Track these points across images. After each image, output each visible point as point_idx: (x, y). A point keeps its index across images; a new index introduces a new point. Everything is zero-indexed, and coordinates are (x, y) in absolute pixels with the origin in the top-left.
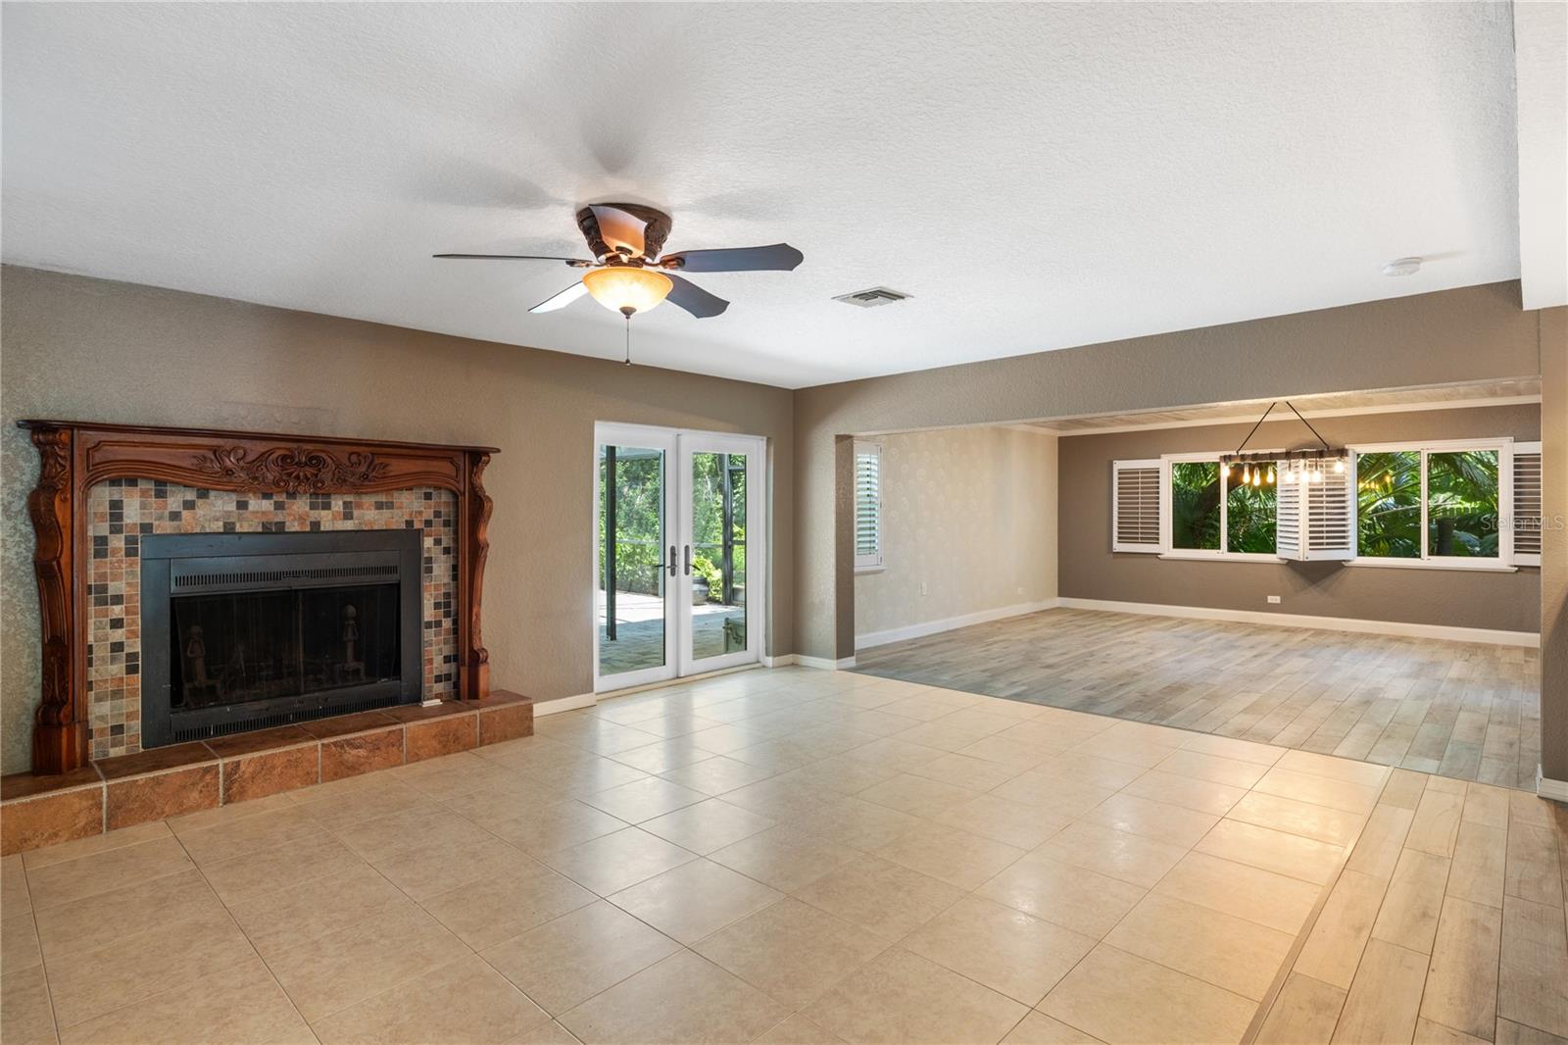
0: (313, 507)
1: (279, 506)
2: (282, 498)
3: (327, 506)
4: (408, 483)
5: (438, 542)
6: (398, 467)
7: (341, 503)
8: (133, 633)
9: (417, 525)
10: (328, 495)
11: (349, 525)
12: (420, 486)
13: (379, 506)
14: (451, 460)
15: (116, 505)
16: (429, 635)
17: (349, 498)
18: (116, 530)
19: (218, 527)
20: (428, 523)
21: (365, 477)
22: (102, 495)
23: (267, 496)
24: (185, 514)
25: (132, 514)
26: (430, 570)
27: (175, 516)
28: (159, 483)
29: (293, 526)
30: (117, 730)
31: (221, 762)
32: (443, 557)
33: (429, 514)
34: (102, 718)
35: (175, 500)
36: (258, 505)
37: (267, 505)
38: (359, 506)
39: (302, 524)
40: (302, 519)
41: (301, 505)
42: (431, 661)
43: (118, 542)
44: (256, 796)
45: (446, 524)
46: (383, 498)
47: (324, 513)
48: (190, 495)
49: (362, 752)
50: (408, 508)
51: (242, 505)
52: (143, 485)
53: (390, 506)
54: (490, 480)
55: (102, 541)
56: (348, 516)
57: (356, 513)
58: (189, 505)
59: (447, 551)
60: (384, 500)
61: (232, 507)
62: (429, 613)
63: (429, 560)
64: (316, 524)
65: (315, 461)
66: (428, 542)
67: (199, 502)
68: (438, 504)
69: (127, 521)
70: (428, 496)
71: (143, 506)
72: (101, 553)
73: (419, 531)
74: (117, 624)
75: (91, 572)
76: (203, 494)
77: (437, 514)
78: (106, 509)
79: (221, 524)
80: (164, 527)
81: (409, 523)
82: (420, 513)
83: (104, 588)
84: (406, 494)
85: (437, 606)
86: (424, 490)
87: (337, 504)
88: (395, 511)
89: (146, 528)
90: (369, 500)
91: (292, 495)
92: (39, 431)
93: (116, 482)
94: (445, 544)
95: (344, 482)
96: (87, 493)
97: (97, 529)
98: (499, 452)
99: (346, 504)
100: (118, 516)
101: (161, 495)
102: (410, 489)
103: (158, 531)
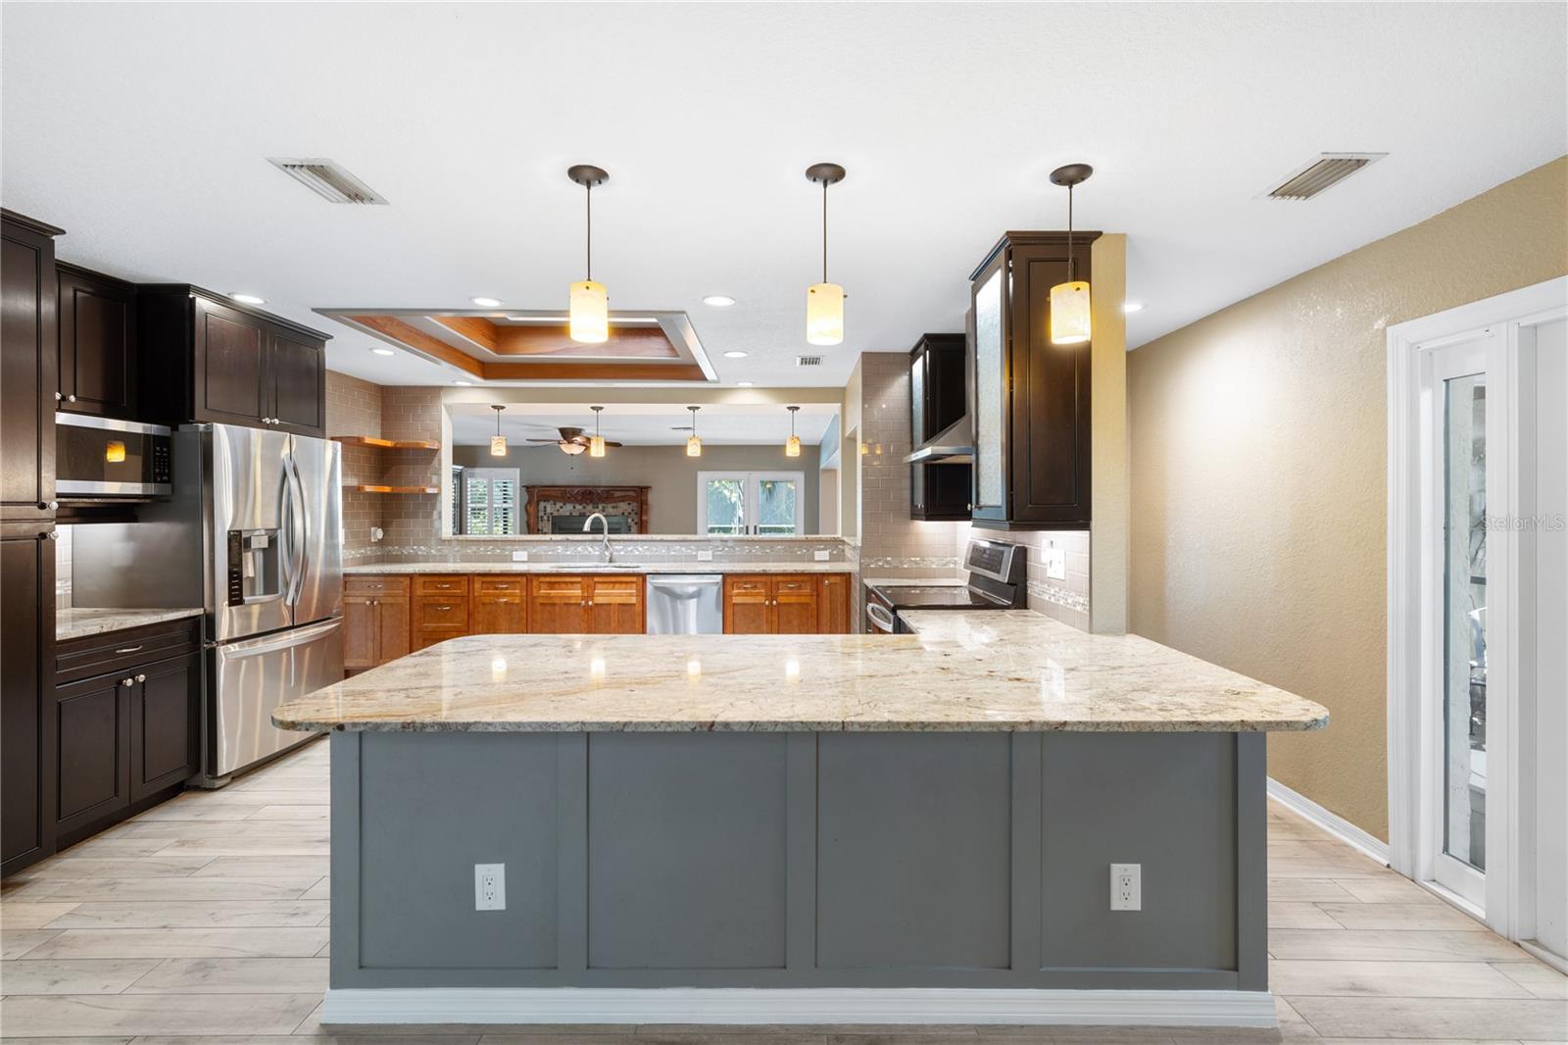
0: (593, 507)
1: (584, 507)
2: (584, 505)
3: (597, 508)
4: (622, 499)
5: (633, 518)
6: (617, 494)
10: (598, 504)
12: (627, 500)
13: (613, 507)
14: (634, 491)
15: (545, 507)
17: (604, 505)
18: (545, 514)
19: (568, 514)
20: (630, 513)
21: (606, 498)
22: (542, 504)
23: (581, 504)
24: (560, 510)
25: (549, 510)
26: (630, 527)
27: (558, 510)
28: (555, 501)
32: (635, 526)
33: (630, 511)
35: (559, 505)
36: (579, 507)
37: (581, 507)
38: (607, 507)
41: (590, 507)
43: (545, 518)
45: (636, 514)
46: (615, 505)
47: (596, 510)
48: (562, 504)
50: (624, 507)
51: (574, 507)
52: (552, 502)
53: (616, 507)
54: (652, 498)
55: (542, 517)
56: (604, 511)
57: (606, 510)
58: (561, 507)
59: (636, 523)
61: (572, 508)
63: (630, 524)
65: (590, 493)
66: (630, 518)
67: (564, 506)
68: (633, 507)
69: (548, 512)
70: (630, 504)
71: (551, 508)
72: (542, 520)
73: (627, 516)
75: (540, 525)
76: (565, 504)
77: (633, 510)
78: (543, 509)
80: (556, 514)
81: (623, 514)
82: (627, 510)
83: (542, 530)
84: (623, 503)
86: (628, 502)
87: (600, 507)
88: (619, 509)
89: (552, 514)
90: (610, 506)
91: (587, 504)
92: (528, 489)
93: (545, 501)
94: (636, 521)
95: (599, 499)
96: (538, 504)
97: (541, 514)
98: (652, 487)
99: (603, 507)
100: (545, 510)
101: (555, 505)
102: (624, 501)
103: (554, 514)
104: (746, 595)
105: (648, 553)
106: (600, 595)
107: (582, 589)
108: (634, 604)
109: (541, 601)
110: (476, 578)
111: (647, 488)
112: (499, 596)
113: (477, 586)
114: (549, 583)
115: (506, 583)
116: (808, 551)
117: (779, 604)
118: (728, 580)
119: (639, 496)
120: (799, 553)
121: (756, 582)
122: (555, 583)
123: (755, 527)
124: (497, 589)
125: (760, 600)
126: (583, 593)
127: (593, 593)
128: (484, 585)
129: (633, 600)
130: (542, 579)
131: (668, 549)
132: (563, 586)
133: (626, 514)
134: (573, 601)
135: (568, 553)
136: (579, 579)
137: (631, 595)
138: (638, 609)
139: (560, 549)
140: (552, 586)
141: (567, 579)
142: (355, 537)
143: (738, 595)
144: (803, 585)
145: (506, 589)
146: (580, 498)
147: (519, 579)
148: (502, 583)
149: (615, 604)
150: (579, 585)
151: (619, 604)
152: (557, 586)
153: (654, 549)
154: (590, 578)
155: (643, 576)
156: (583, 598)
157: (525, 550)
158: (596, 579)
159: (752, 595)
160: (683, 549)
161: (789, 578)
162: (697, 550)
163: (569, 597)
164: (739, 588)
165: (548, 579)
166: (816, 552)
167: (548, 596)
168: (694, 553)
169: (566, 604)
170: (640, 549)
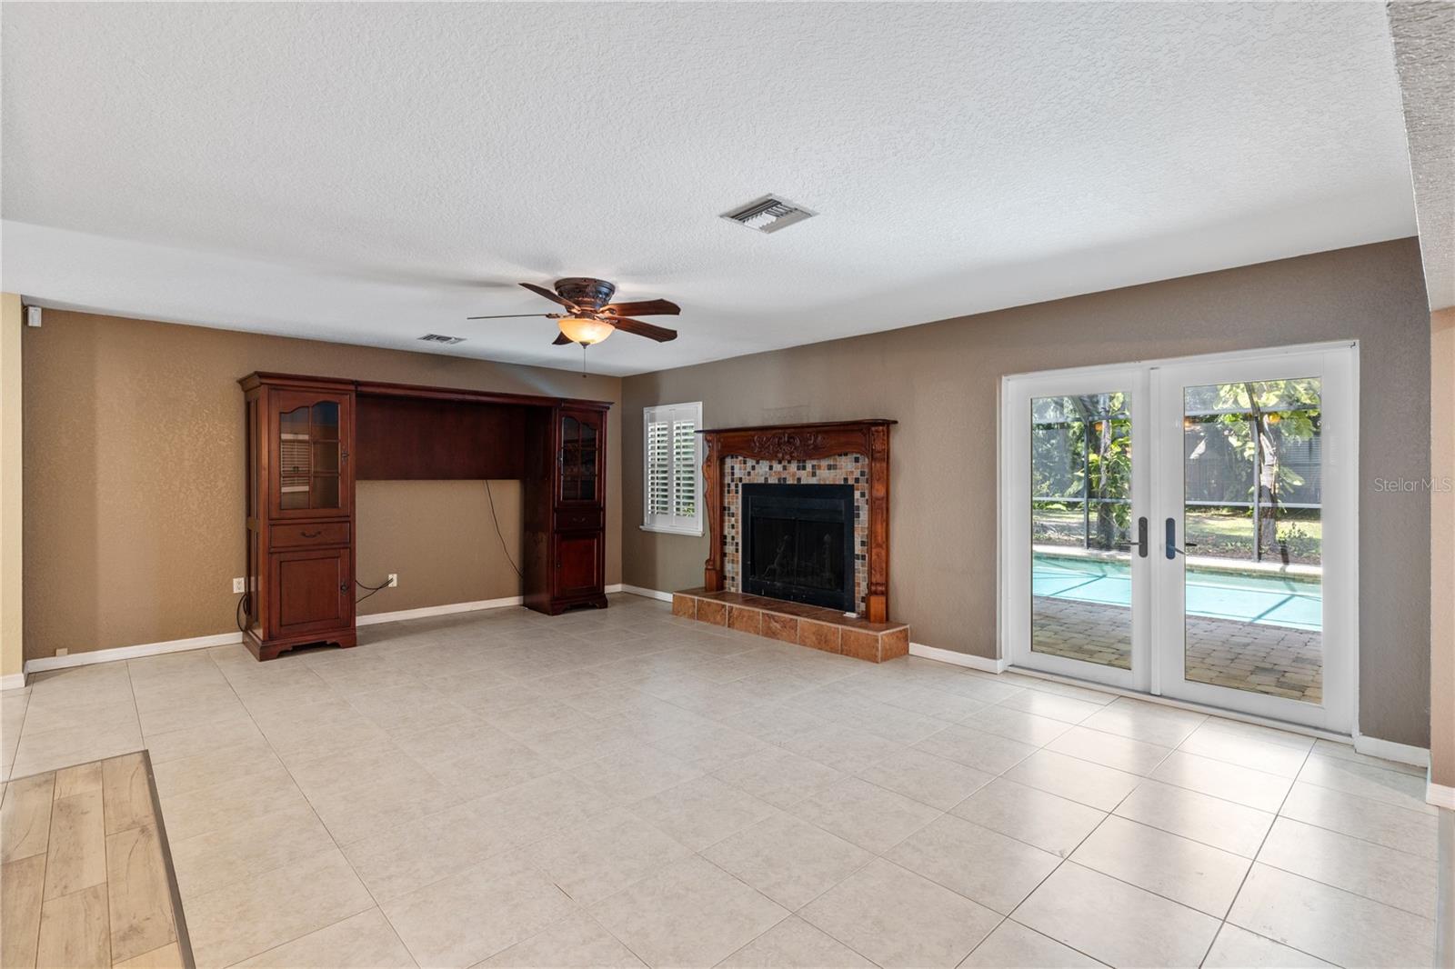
0: (798, 469)
1: (785, 468)
2: (787, 463)
3: (804, 468)
4: (843, 450)
5: (862, 495)
6: (833, 440)
7: (810, 465)
8: (737, 533)
9: (851, 482)
10: (804, 461)
11: (813, 481)
12: (851, 453)
13: (830, 467)
14: (863, 431)
15: (733, 468)
16: (858, 563)
17: (815, 462)
18: (733, 481)
19: (761, 480)
20: (857, 480)
22: (729, 463)
23: (780, 463)
24: (752, 472)
25: (738, 473)
26: (857, 516)
28: (745, 457)
29: (789, 481)
30: (733, 578)
31: (727, 604)
33: (857, 474)
34: (729, 571)
35: (750, 463)
36: (777, 467)
37: (780, 467)
38: (819, 467)
39: (793, 480)
40: (794, 475)
41: (793, 467)
42: (859, 584)
43: (733, 487)
44: (737, 629)
45: (868, 481)
47: (803, 473)
48: (754, 463)
49: (778, 626)
50: (847, 467)
51: (771, 468)
52: (740, 458)
53: (835, 467)
54: (899, 445)
55: (729, 485)
56: (814, 474)
57: (818, 472)
60: (832, 463)
61: (767, 469)
62: (858, 549)
63: (857, 508)
64: (799, 480)
65: (792, 439)
66: (857, 494)
67: (756, 466)
68: (863, 466)
69: (736, 476)
70: (857, 460)
71: (740, 469)
72: (729, 492)
73: (853, 486)
74: (733, 526)
75: (726, 501)
76: (758, 463)
77: (863, 474)
78: (730, 471)
79: (763, 478)
80: (746, 480)
81: (845, 480)
82: (852, 472)
83: (729, 509)
84: (843, 458)
85: (863, 543)
86: (855, 455)
87: (809, 465)
88: (838, 471)
89: (741, 479)
90: (824, 463)
91: (790, 462)
92: (711, 435)
93: (732, 457)
94: (867, 497)
95: (807, 451)
96: (722, 463)
97: (727, 480)
98: (896, 422)
99: (813, 466)
100: (733, 474)
101: (745, 463)
102: (846, 454)
103: (744, 482)
111: (888, 424)
123: (1170, 524)
146: (776, 449)
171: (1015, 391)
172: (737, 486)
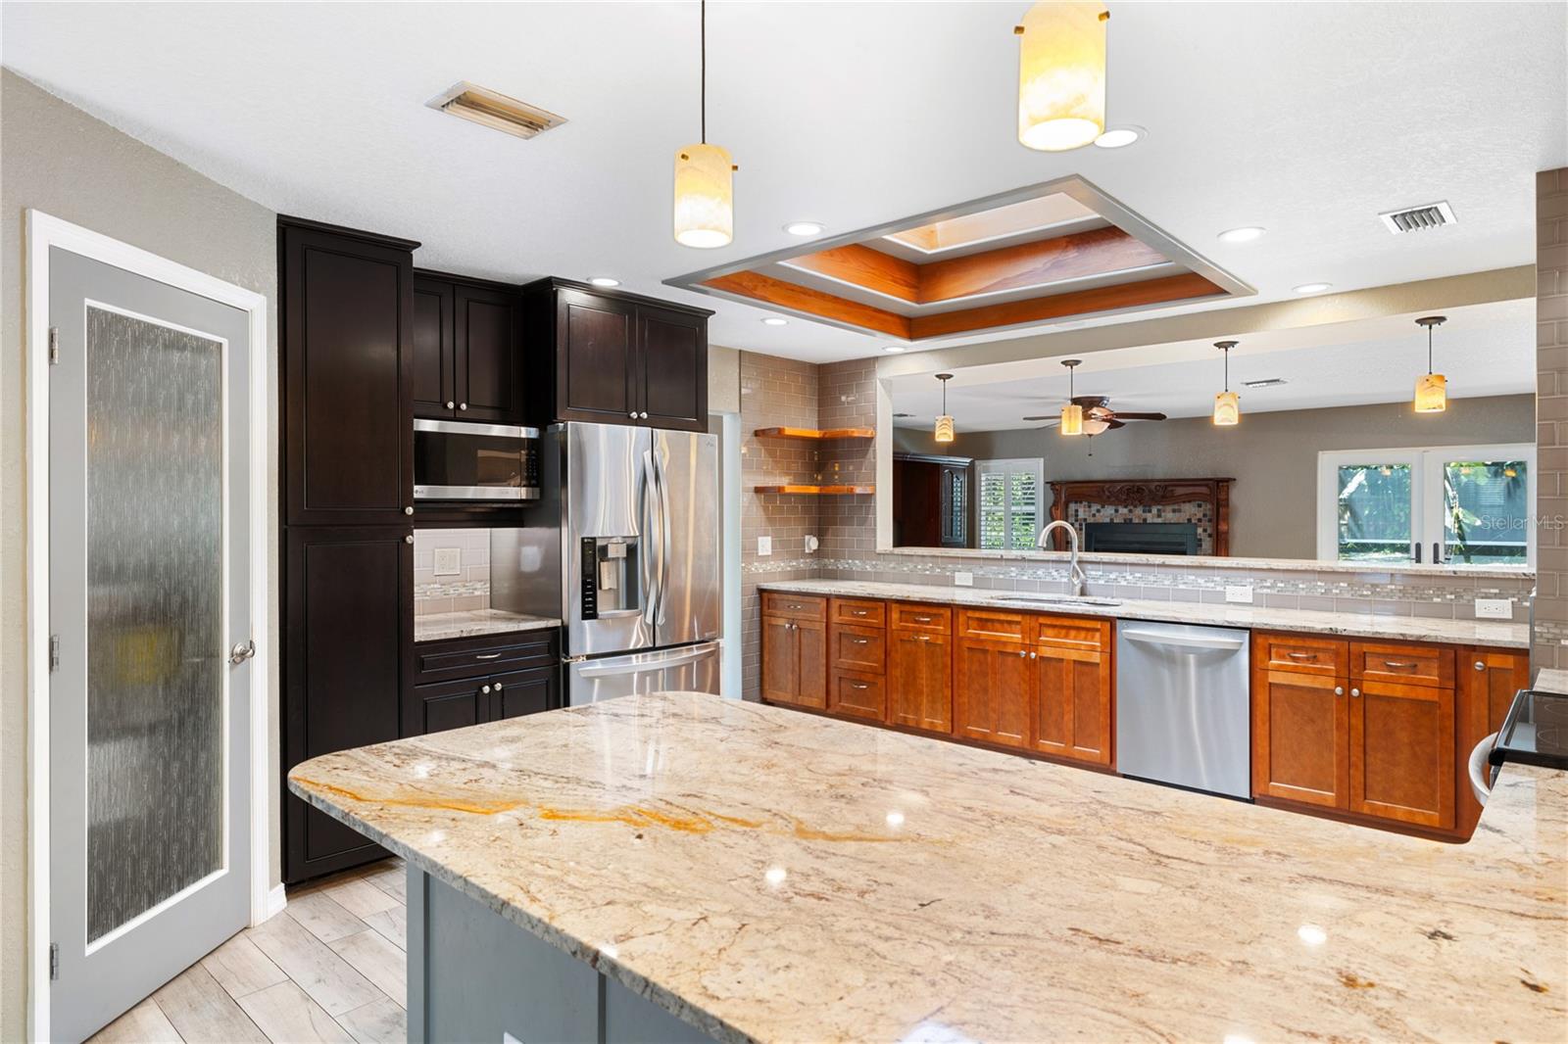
0: (1144, 512)
1: (1130, 511)
2: (1132, 507)
3: (1150, 511)
4: (1188, 499)
5: (1205, 530)
6: (1180, 491)
7: (1156, 510)
10: (1150, 506)
11: (1160, 520)
12: (1195, 500)
13: (1174, 511)
14: (1206, 485)
15: (1077, 511)
17: (1160, 507)
18: (1076, 521)
19: (1108, 520)
20: (1200, 520)
21: (1163, 497)
22: (1072, 507)
23: (1126, 507)
24: (1097, 514)
25: (1081, 515)
26: (1201, 546)
27: (1094, 515)
28: (1090, 502)
29: (1136, 521)
32: (1208, 539)
33: (1200, 515)
35: (1095, 507)
36: (1123, 511)
37: (1125, 511)
38: (1164, 511)
39: (1139, 519)
40: (1139, 517)
41: (1139, 511)
45: (1210, 521)
46: (1176, 507)
47: (1149, 515)
48: (1099, 507)
50: (1190, 511)
51: (1116, 511)
52: (1084, 503)
53: (1179, 511)
54: (1236, 496)
56: (1159, 516)
57: (1163, 514)
58: (1098, 511)
59: (1210, 536)
61: (1113, 512)
63: (1200, 540)
64: (1145, 520)
65: (1139, 490)
66: (1200, 530)
67: (1101, 509)
68: (1205, 510)
69: (1079, 517)
70: (1200, 506)
71: (1085, 511)
73: (1196, 524)
76: (1103, 507)
77: (1205, 515)
78: (1073, 512)
79: (1109, 518)
80: (1091, 520)
81: (1189, 520)
82: (1196, 515)
84: (1188, 504)
86: (1197, 503)
87: (1154, 510)
88: (1182, 513)
89: (1085, 520)
90: (1169, 508)
91: (1135, 507)
92: (1053, 485)
93: (1076, 502)
94: (1209, 531)
95: (1153, 499)
96: (1067, 507)
97: (1071, 519)
98: (1235, 480)
99: (1159, 510)
100: (1077, 516)
101: (1090, 507)
102: (1189, 502)
103: (1088, 521)
104: (1294, 671)
105: (1141, 584)
106: (1047, 644)
107: (1022, 633)
108: (1098, 664)
109: (967, 644)
110: (894, 606)
111: (1228, 480)
112: (918, 632)
113: (895, 616)
114: (980, 620)
115: (928, 615)
116: (1458, 596)
117: (1364, 696)
118: (1260, 640)
119: (1215, 492)
120: (1436, 600)
121: (1317, 650)
122: (987, 620)
123: (1436, 546)
124: (917, 622)
125: (1325, 683)
126: (1023, 638)
127: (1037, 641)
128: (903, 616)
129: (1096, 658)
130: (970, 614)
131: (1175, 579)
132: (998, 625)
133: (1193, 521)
134: (1010, 650)
135: (1025, 578)
136: (1018, 618)
137: (1093, 649)
138: (1104, 672)
139: (1014, 571)
140: (983, 624)
141: (1003, 617)
142: (781, 548)
143: (1279, 669)
144: (1421, 665)
145: (928, 623)
146: (1124, 497)
147: (942, 611)
148: (923, 615)
149: (1068, 661)
150: (1018, 627)
151: (1075, 661)
152: (989, 624)
153: (1152, 578)
154: (1034, 618)
155: (1112, 621)
156: (1024, 646)
157: (970, 570)
158: (1042, 620)
159: (1307, 672)
160: (1201, 581)
161: (1389, 649)
162: (1227, 583)
163: (1005, 644)
164: (1282, 657)
165: (977, 615)
166: (1478, 602)
167: (977, 639)
168: (1219, 588)
169: (1001, 652)
170: (1129, 577)
171: (1328, 463)
172: (1081, 525)
